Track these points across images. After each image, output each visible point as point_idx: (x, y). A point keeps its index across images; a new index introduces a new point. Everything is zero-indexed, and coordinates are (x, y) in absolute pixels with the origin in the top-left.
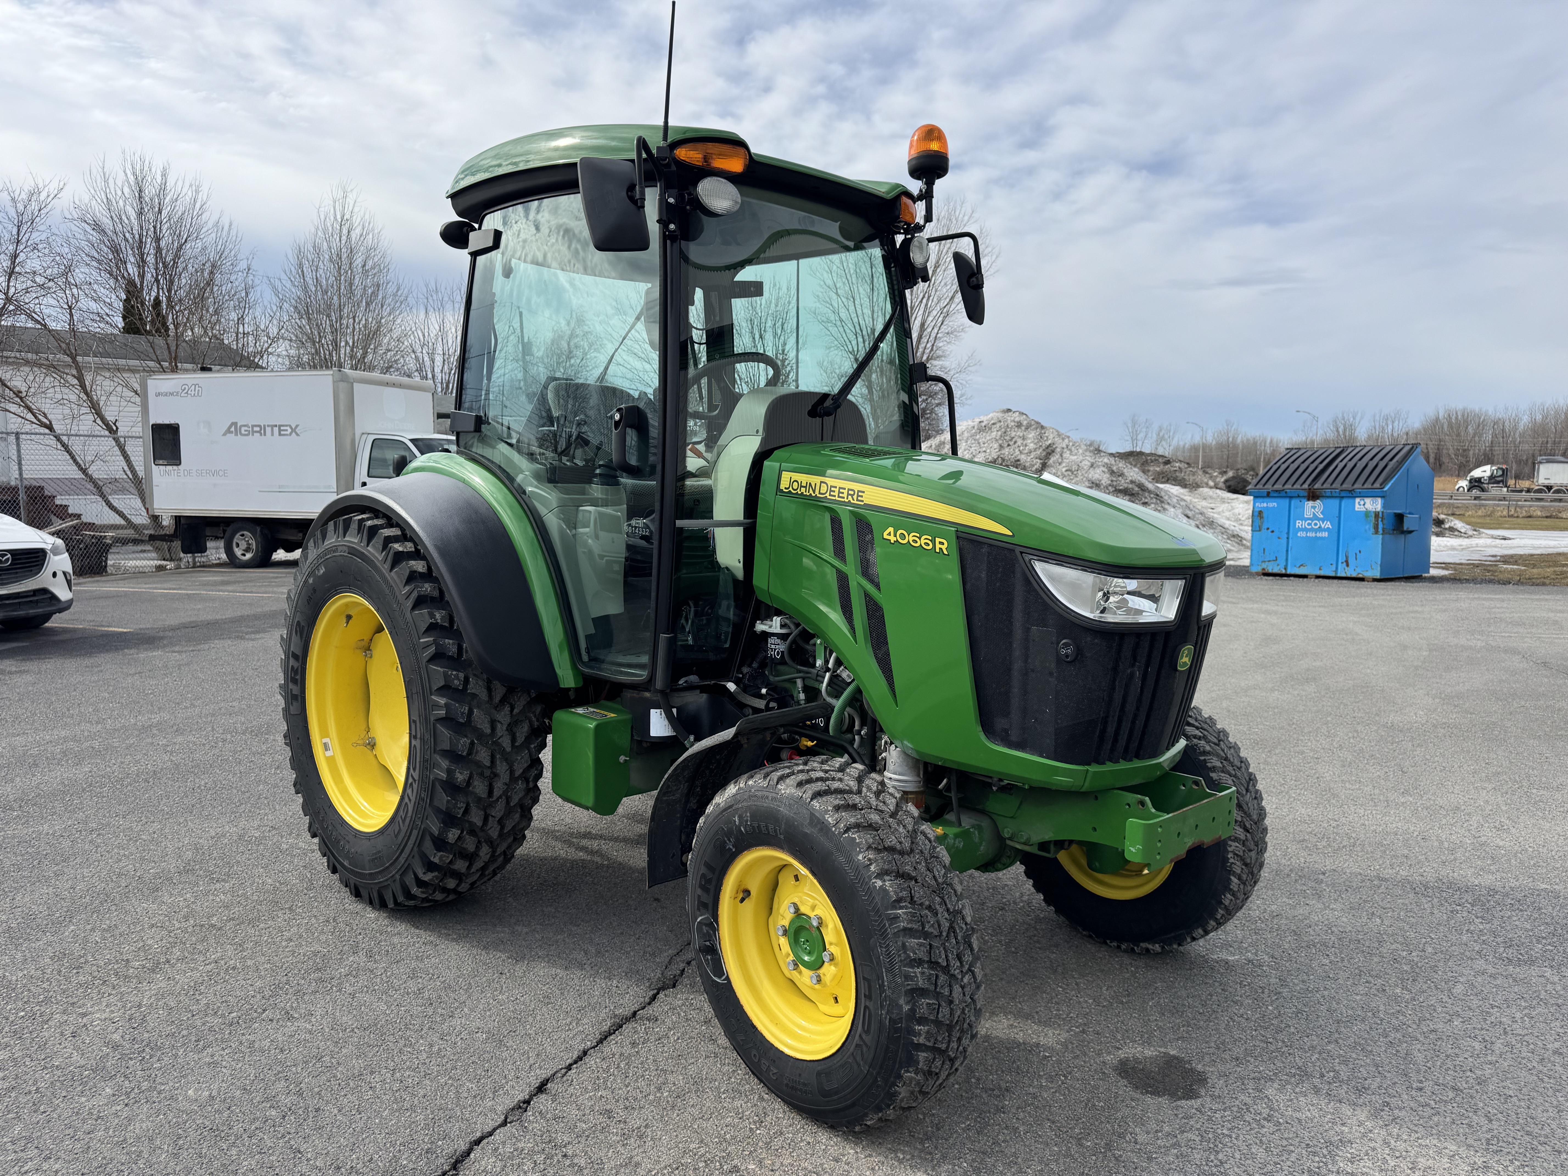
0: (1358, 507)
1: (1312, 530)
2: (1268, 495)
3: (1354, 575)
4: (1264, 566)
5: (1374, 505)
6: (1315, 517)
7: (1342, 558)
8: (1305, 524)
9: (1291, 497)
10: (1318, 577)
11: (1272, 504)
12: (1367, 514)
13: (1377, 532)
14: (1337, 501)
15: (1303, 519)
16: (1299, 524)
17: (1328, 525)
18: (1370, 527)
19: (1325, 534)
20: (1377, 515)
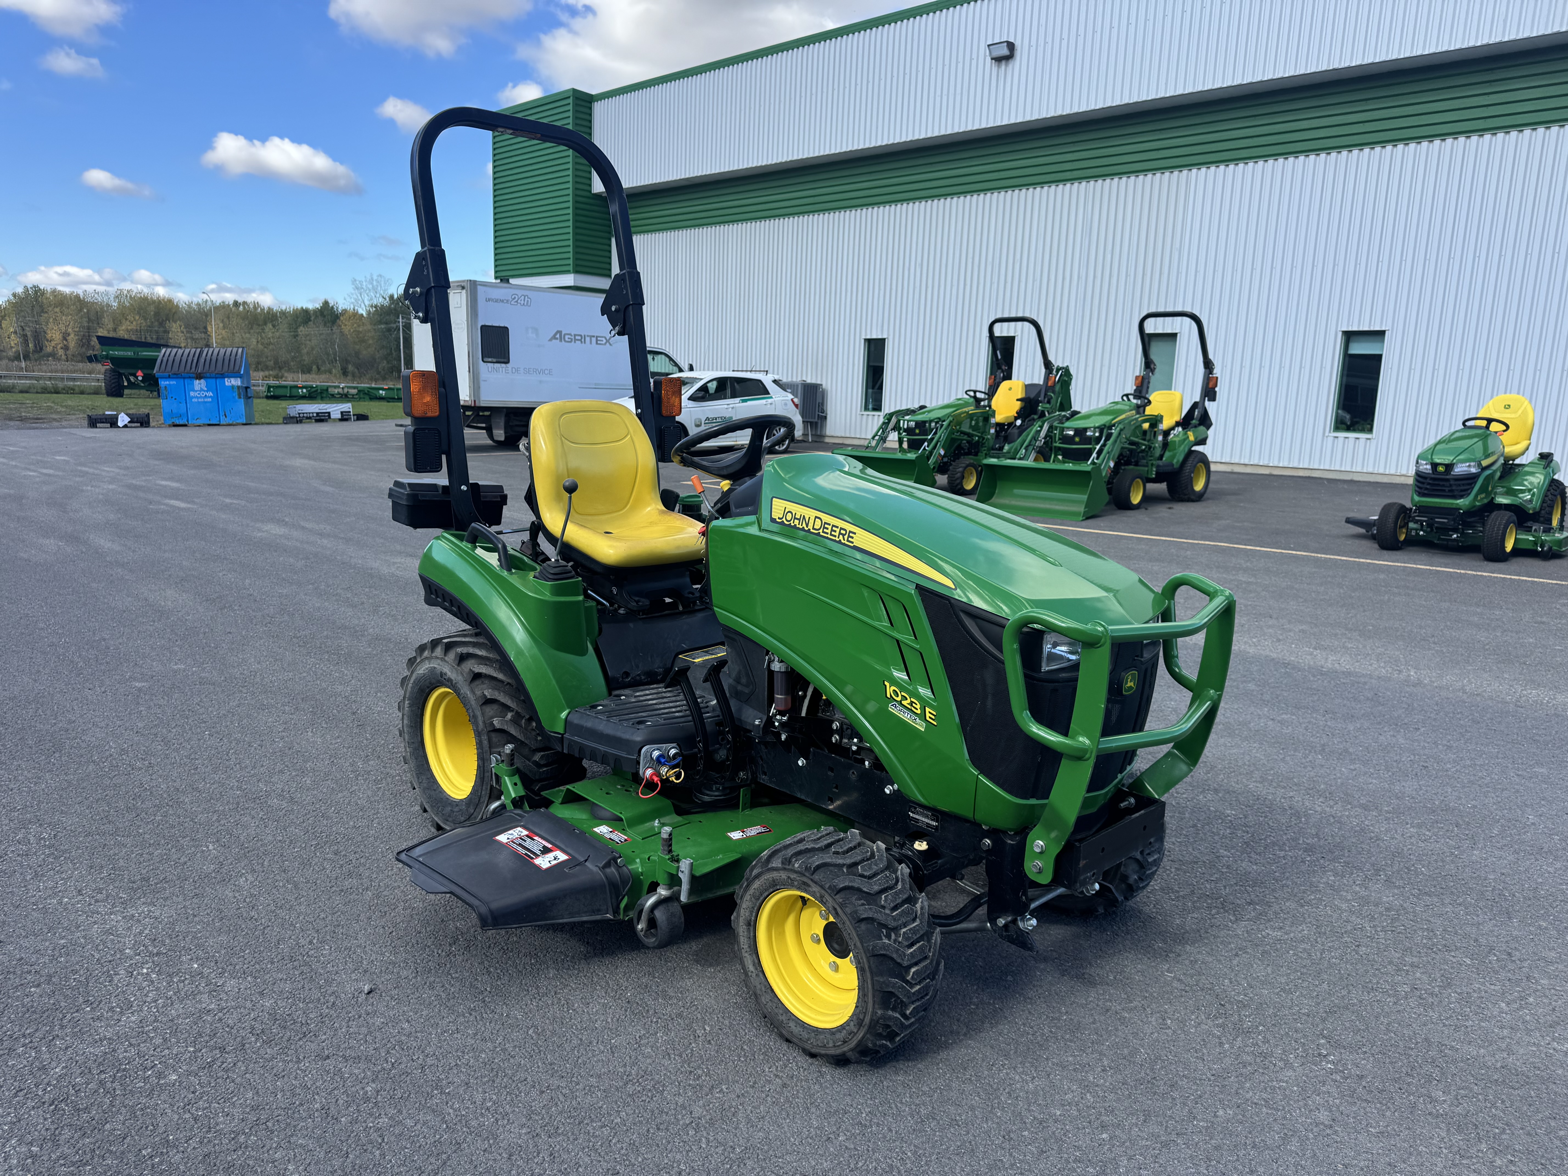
0: (227, 384)
1: (201, 397)
2: (169, 377)
3: (231, 422)
4: (173, 420)
5: (236, 382)
6: (202, 390)
7: (222, 413)
8: (196, 394)
9: (184, 378)
10: (209, 425)
11: (173, 382)
12: (233, 387)
13: (240, 398)
14: (214, 380)
15: (194, 390)
16: (192, 394)
17: (211, 394)
18: (236, 394)
19: (210, 400)
20: (238, 387)
